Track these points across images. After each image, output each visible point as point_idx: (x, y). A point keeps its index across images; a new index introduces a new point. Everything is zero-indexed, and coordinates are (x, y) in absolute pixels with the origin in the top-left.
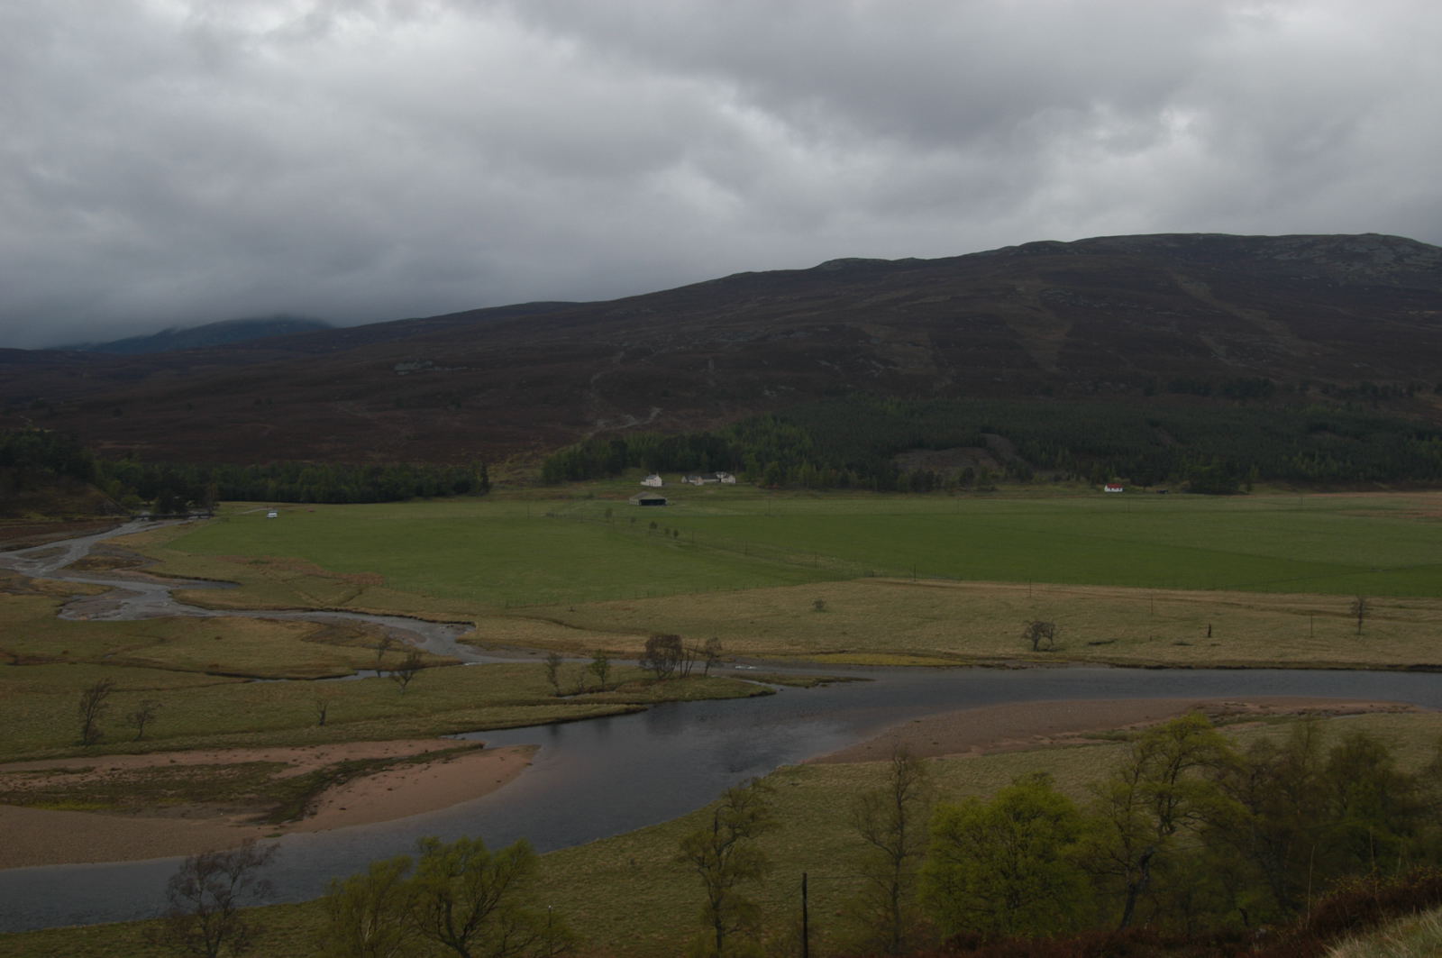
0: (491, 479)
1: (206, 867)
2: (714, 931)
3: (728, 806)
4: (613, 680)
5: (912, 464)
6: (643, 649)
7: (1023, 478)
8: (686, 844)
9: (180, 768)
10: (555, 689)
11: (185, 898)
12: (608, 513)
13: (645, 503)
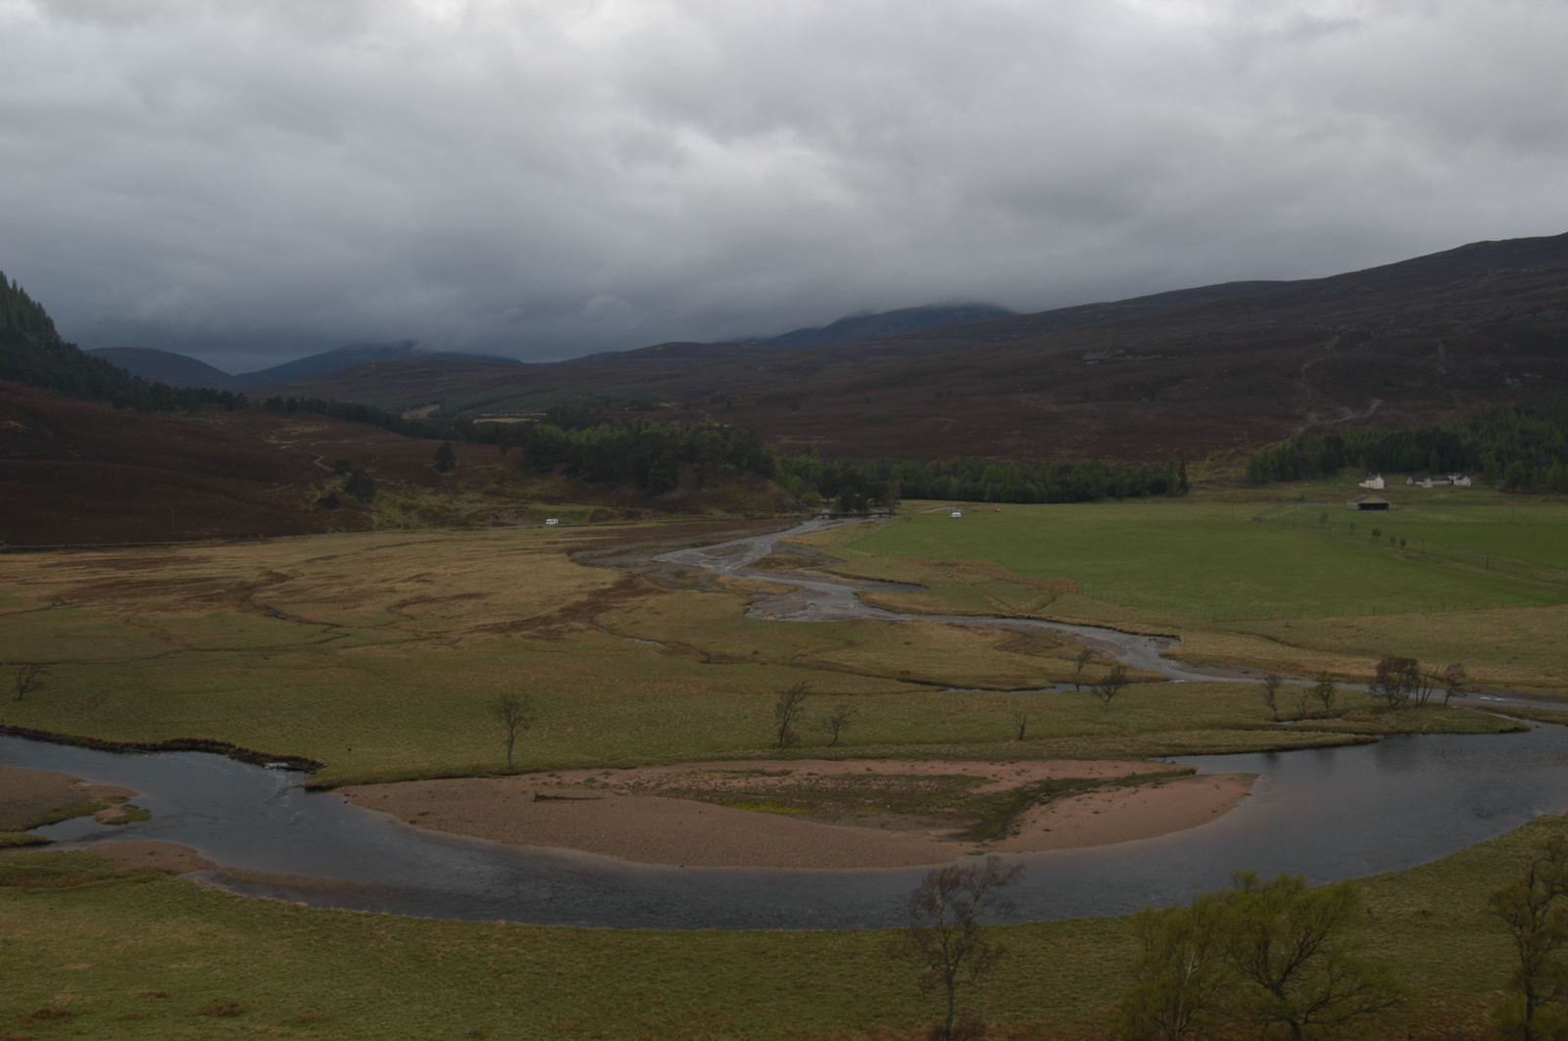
0: (1190, 478)
2: (1525, 999)
3: (1546, 859)
4: (1338, 704)
6: (1374, 673)
9: (877, 777)
10: (1273, 713)
11: (926, 913)
12: (1324, 518)
13: (1364, 507)
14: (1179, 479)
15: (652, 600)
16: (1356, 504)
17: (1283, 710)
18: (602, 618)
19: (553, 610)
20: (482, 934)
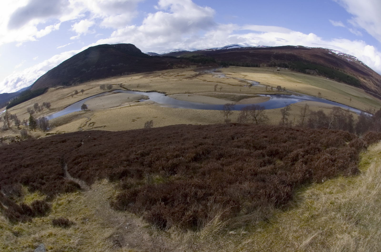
5: (307, 71)
6: (277, 87)
7: (319, 75)
9: (224, 94)
13: (277, 70)
14: (259, 65)
15: (202, 76)
16: (276, 70)
17: (268, 90)
18: (197, 77)
19: (191, 76)
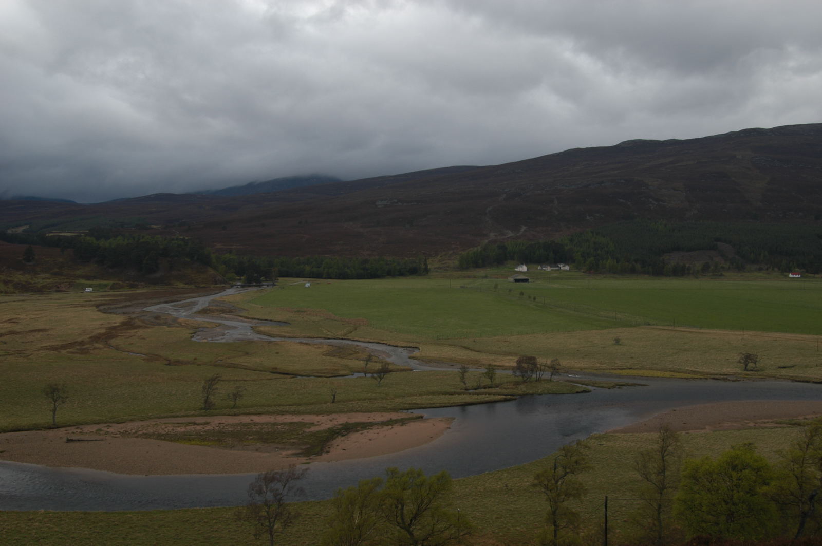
0: (429, 266)
1: (269, 479)
2: (553, 527)
3: (562, 456)
4: (497, 381)
5: (673, 259)
6: (515, 364)
7: (740, 268)
8: (538, 477)
9: (256, 424)
10: (464, 386)
11: (257, 495)
12: (496, 286)
13: (517, 281)
14: (423, 267)
15: (140, 332)
16: (511, 279)
17: (471, 383)
18: (113, 342)
19: (85, 338)
20: (31, 517)
